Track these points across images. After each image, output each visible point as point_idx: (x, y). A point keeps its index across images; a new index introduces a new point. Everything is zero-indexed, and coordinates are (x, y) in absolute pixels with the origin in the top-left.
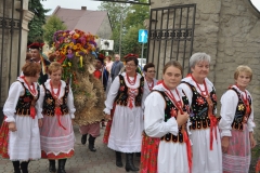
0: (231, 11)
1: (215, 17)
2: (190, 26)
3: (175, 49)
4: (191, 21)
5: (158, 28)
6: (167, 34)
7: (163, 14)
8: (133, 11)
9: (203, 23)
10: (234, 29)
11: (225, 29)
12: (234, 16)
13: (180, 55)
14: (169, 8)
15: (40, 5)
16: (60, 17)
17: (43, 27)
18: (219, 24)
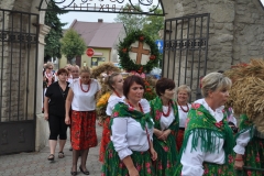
0: (245, 19)
1: (229, 26)
2: (204, 36)
3: (190, 59)
4: (205, 31)
5: (173, 38)
6: (181, 45)
7: (177, 24)
8: (149, 22)
9: (217, 32)
10: (249, 37)
11: (240, 38)
12: (249, 24)
13: (195, 65)
14: (182, 18)
15: (57, 19)
16: (77, 30)
17: (61, 40)
18: (234, 32)
